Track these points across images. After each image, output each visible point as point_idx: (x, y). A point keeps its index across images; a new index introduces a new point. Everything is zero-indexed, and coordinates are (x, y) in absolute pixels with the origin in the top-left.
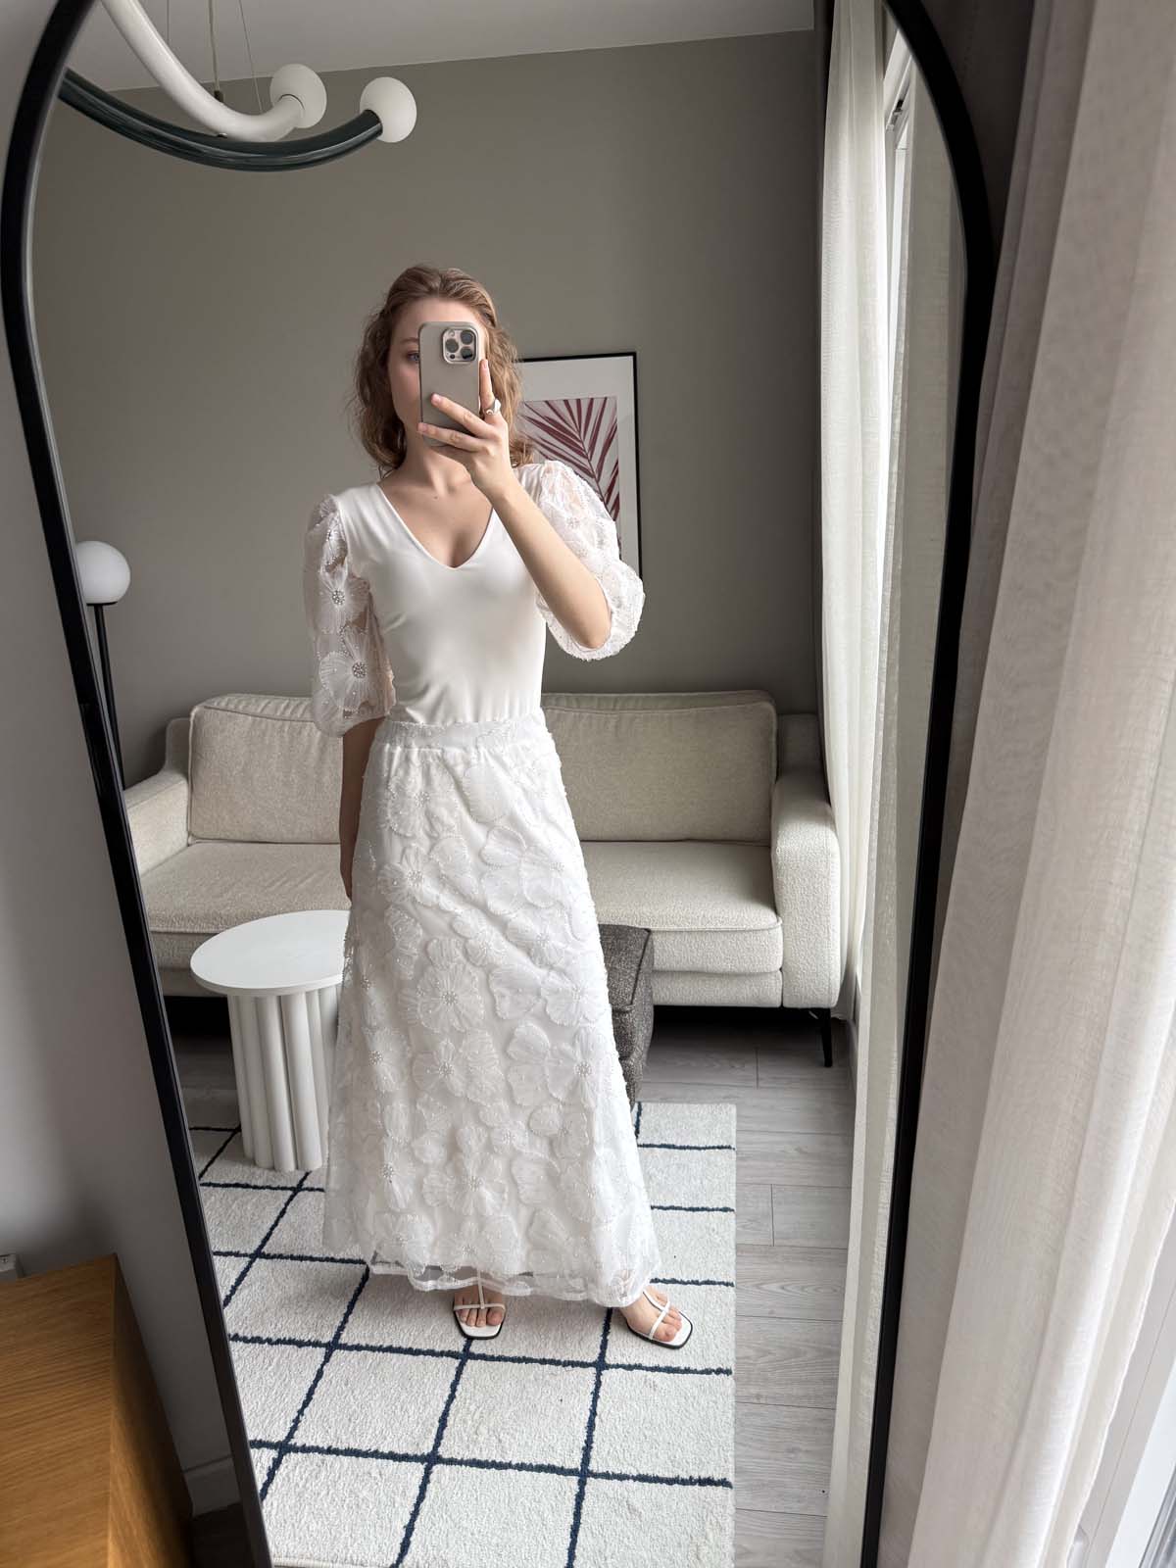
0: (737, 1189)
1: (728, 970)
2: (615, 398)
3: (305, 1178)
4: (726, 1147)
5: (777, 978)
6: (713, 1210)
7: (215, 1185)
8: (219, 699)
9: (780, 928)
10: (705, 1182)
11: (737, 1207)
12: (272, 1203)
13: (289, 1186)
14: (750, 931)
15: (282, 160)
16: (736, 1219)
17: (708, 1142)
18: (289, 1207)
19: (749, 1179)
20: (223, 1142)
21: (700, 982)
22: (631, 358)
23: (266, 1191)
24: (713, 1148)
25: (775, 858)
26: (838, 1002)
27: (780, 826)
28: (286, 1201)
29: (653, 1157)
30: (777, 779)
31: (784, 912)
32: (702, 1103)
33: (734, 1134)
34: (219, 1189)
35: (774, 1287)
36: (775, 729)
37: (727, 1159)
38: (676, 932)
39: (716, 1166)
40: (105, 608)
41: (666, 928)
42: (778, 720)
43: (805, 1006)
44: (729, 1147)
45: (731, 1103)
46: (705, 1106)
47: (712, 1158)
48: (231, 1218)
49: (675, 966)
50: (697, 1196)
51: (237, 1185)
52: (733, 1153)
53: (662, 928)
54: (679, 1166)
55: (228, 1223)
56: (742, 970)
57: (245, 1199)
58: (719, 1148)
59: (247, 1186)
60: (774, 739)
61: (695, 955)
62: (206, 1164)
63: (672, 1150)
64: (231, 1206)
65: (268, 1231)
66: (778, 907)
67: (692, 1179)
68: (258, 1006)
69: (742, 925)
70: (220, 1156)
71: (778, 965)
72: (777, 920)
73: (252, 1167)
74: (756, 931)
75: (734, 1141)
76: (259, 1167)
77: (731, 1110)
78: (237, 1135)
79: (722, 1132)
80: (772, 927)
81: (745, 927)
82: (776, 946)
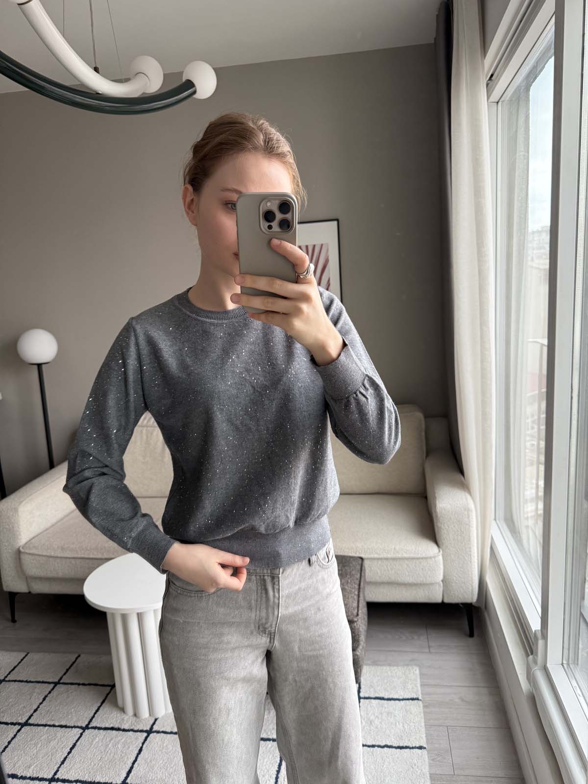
0: (426, 730)
1: (410, 582)
2: (327, 244)
3: (154, 723)
4: (416, 699)
5: (440, 586)
6: (413, 748)
7: (99, 728)
9: (441, 556)
10: (406, 727)
11: (427, 745)
12: (134, 742)
13: (145, 729)
14: (422, 558)
15: (138, 108)
16: (428, 754)
17: (404, 695)
18: (144, 746)
19: (432, 721)
20: (105, 695)
21: (393, 589)
22: (335, 223)
23: (131, 733)
24: (408, 699)
25: (436, 512)
26: (477, 599)
27: (436, 491)
28: (142, 741)
29: (371, 707)
30: (427, 456)
31: (443, 546)
32: (398, 666)
33: (419, 688)
34: (102, 731)
36: (423, 426)
37: (416, 708)
38: (378, 559)
39: (411, 713)
40: (43, 366)
41: (372, 556)
42: (426, 422)
43: (456, 602)
44: (418, 699)
45: (415, 665)
46: (399, 667)
47: (408, 708)
48: (108, 755)
49: (378, 579)
50: (402, 736)
51: (112, 729)
52: (420, 703)
53: (370, 556)
54: (388, 713)
55: (106, 758)
56: (419, 582)
57: (117, 740)
58: (413, 699)
59: (118, 729)
60: (423, 434)
61: (390, 572)
62: (94, 711)
63: (383, 701)
64: (109, 745)
65: (130, 765)
66: (438, 542)
67: (397, 724)
68: (125, 618)
69: (418, 554)
70: (104, 705)
71: (441, 577)
72: (439, 551)
73: (122, 714)
74: (426, 558)
75: (420, 694)
76: (127, 715)
77: (416, 670)
78: (114, 690)
79: (413, 686)
80: (436, 555)
81: (420, 556)
82: (439, 567)
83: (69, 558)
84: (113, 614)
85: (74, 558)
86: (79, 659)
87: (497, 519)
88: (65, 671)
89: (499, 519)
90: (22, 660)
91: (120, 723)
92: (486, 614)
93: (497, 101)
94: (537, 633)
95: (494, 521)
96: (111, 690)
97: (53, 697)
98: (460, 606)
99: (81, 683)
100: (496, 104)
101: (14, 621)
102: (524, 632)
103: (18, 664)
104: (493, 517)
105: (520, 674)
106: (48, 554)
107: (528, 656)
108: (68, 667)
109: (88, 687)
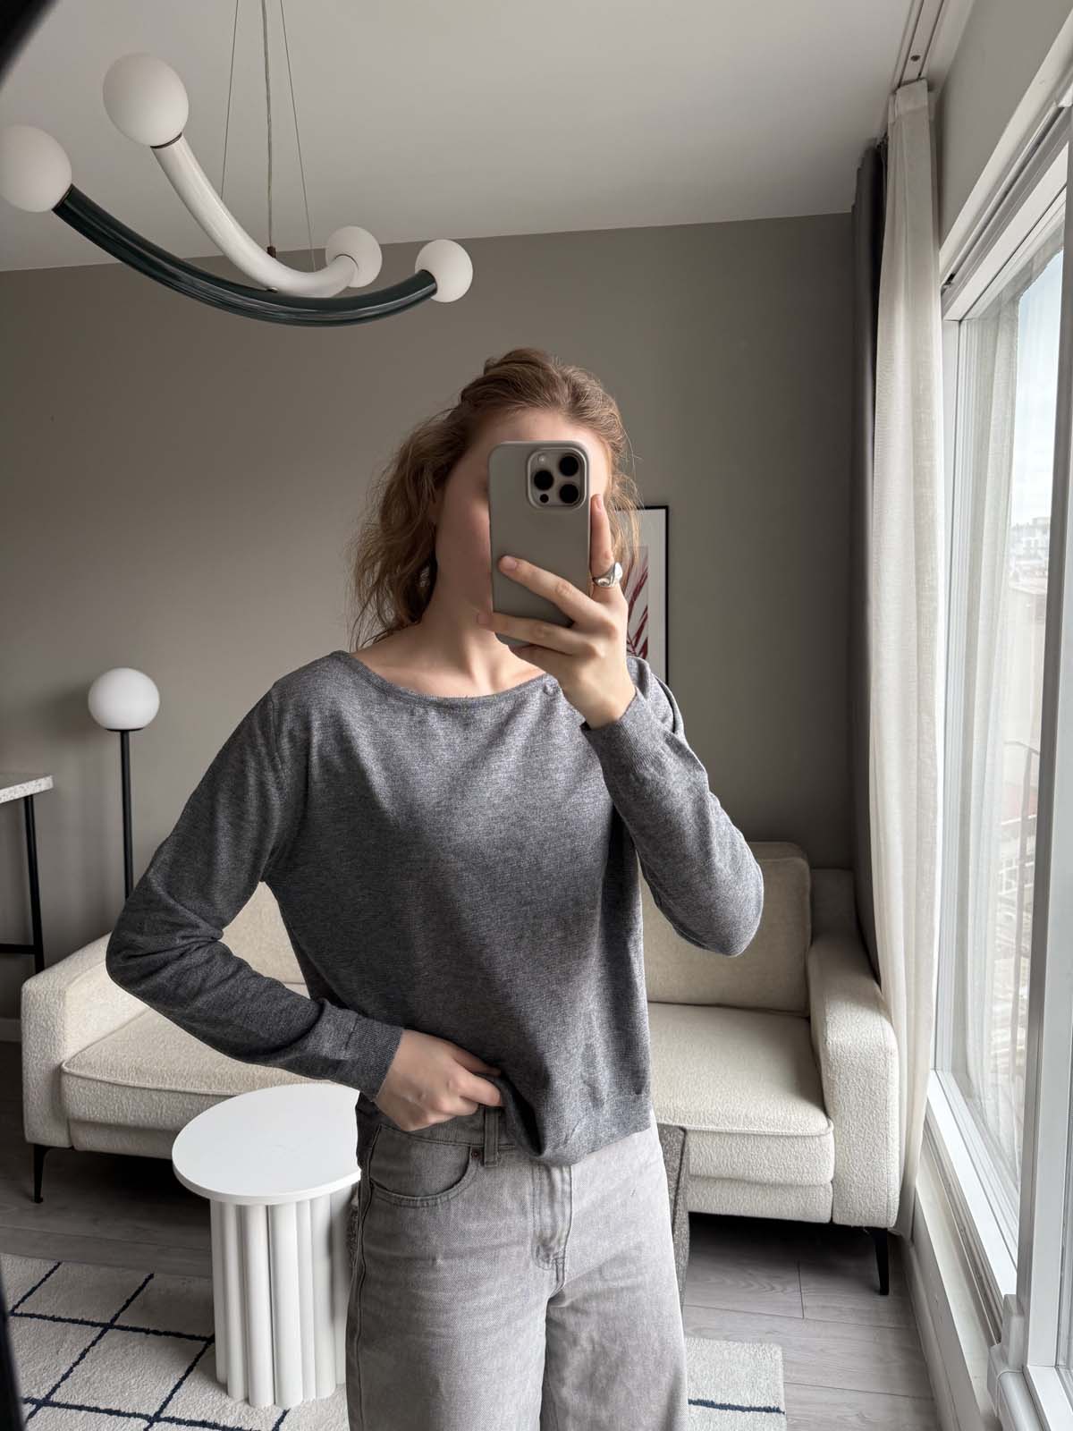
1: (772, 1180)
2: (646, 549)
3: (281, 1420)
4: (774, 1410)
5: (827, 1192)
7: (180, 1422)
9: (831, 1134)
14: (796, 1137)
15: (335, 315)
17: (752, 1400)
21: (740, 1189)
22: (663, 512)
24: (759, 1409)
25: (825, 1050)
26: (897, 1222)
30: (812, 944)
31: (835, 1115)
32: (743, 1343)
33: (782, 1391)
34: (184, 1426)
36: (808, 884)
37: (775, 1428)
38: (714, 1133)
40: (131, 733)
41: (703, 1127)
42: (813, 878)
43: (858, 1224)
44: (778, 1411)
45: (776, 1342)
46: (746, 1345)
47: (759, 1425)
49: (714, 1173)
51: (204, 1424)
52: (782, 1418)
56: (789, 1181)
58: (768, 1410)
59: (215, 1426)
60: (808, 898)
61: (736, 1160)
62: (172, 1387)
63: (711, 1409)
66: (827, 1107)
68: (242, 1213)
69: (789, 1129)
70: (189, 1376)
71: (830, 1176)
72: (829, 1125)
73: (224, 1396)
74: (804, 1137)
75: (782, 1400)
76: (232, 1397)
77: (775, 1352)
78: (211, 1347)
79: (768, 1385)
80: (822, 1133)
81: (792, 1131)
82: (827, 1155)
83: (150, 1089)
84: (222, 1206)
85: (157, 1090)
86: (151, 1281)
87: (938, 1067)
88: (124, 1303)
89: (942, 1069)
90: (48, 1276)
91: (217, 1413)
92: (912, 1251)
93: (959, 319)
94: (1009, 1298)
95: (932, 1073)
96: (206, 1347)
97: (98, 1352)
98: (866, 1234)
99: (152, 1329)
100: (957, 323)
101: (38, 1199)
102: (985, 1295)
103: (39, 1285)
104: (931, 1065)
105: (975, 1377)
106: (112, 1080)
107: (991, 1344)
108: (129, 1297)
109: (163, 1336)
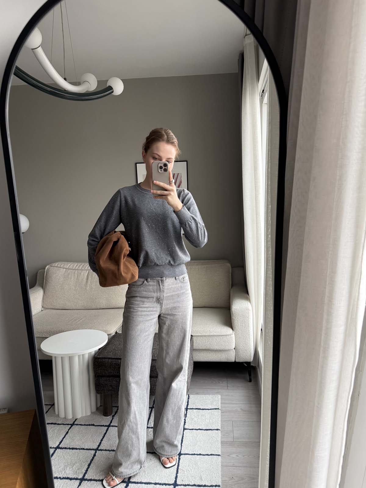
0: (221, 423)
1: (218, 349)
2: (181, 173)
3: (75, 421)
4: (217, 409)
5: (233, 352)
6: (213, 430)
8: (55, 264)
9: (234, 335)
10: (211, 421)
11: (221, 428)
12: (64, 429)
13: (70, 423)
14: (224, 335)
16: (221, 433)
17: (211, 407)
18: (69, 431)
19: (225, 419)
21: (209, 353)
22: (186, 162)
23: (62, 425)
24: (213, 409)
26: (253, 360)
27: (233, 302)
28: (68, 429)
30: (232, 287)
31: (235, 329)
32: (210, 395)
33: (220, 405)
35: (234, 456)
36: (231, 272)
37: (217, 413)
39: (214, 415)
41: (197, 335)
42: (232, 269)
43: (242, 361)
45: (219, 394)
47: (213, 413)
49: (201, 348)
50: (208, 425)
51: (52, 424)
52: (220, 411)
54: (202, 415)
56: (222, 349)
57: (54, 428)
58: (215, 409)
59: (55, 424)
60: (230, 275)
61: (207, 344)
63: (200, 410)
64: (49, 431)
65: (62, 439)
66: (233, 328)
67: (206, 420)
71: (234, 347)
72: (233, 332)
73: (57, 417)
74: (226, 335)
77: (219, 396)
78: (53, 407)
79: (216, 403)
80: (231, 334)
81: (223, 334)
82: (233, 340)
84: (56, 357)
91: (56, 421)
92: (258, 370)
